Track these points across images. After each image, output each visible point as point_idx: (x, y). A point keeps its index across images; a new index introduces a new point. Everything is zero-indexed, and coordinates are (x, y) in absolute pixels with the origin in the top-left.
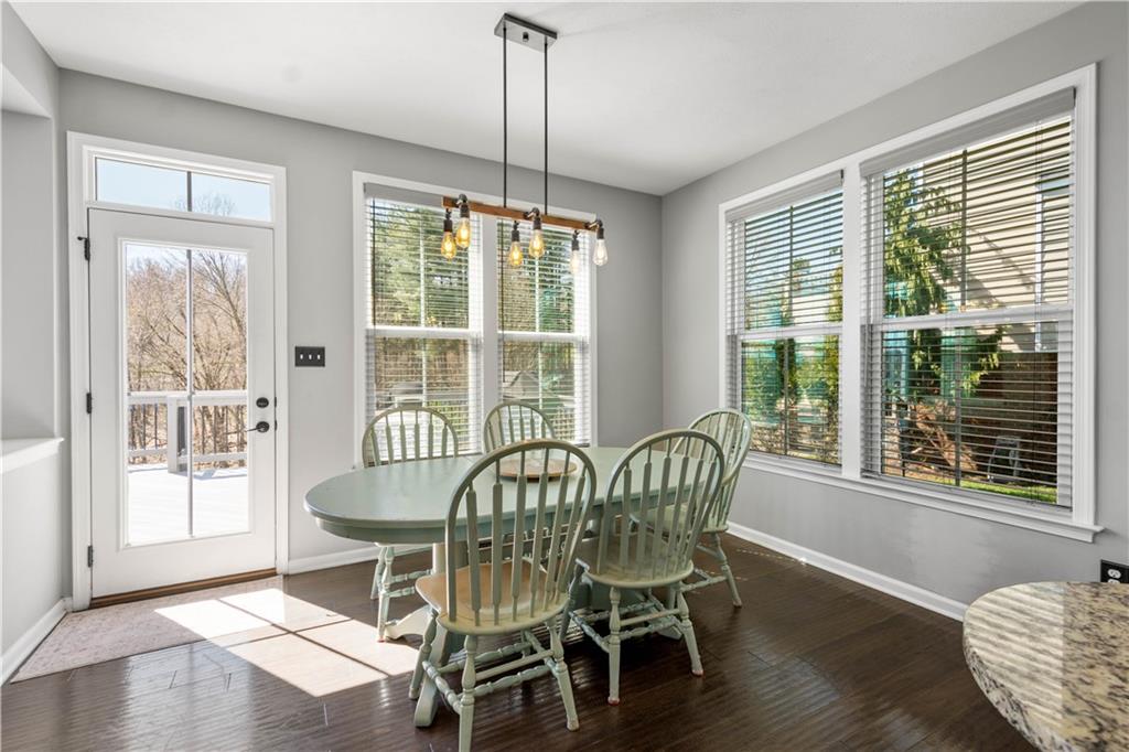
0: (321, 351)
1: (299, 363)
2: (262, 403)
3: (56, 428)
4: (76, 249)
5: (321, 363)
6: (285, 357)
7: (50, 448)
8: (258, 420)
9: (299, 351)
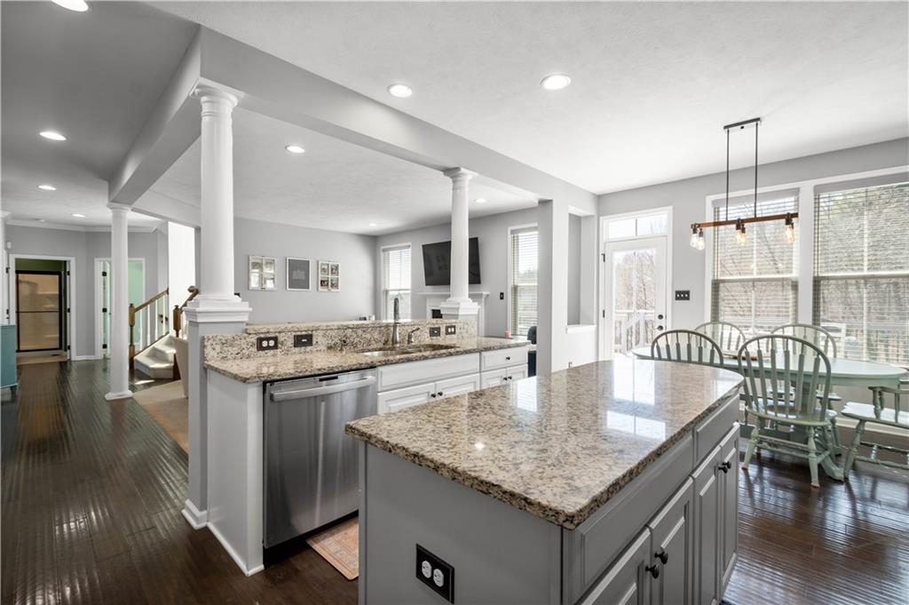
0: (688, 292)
1: (677, 299)
2: (661, 317)
3: (595, 321)
4: (601, 257)
5: (688, 298)
6: (671, 295)
7: (593, 328)
8: (659, 324)
9: (677, 292)
